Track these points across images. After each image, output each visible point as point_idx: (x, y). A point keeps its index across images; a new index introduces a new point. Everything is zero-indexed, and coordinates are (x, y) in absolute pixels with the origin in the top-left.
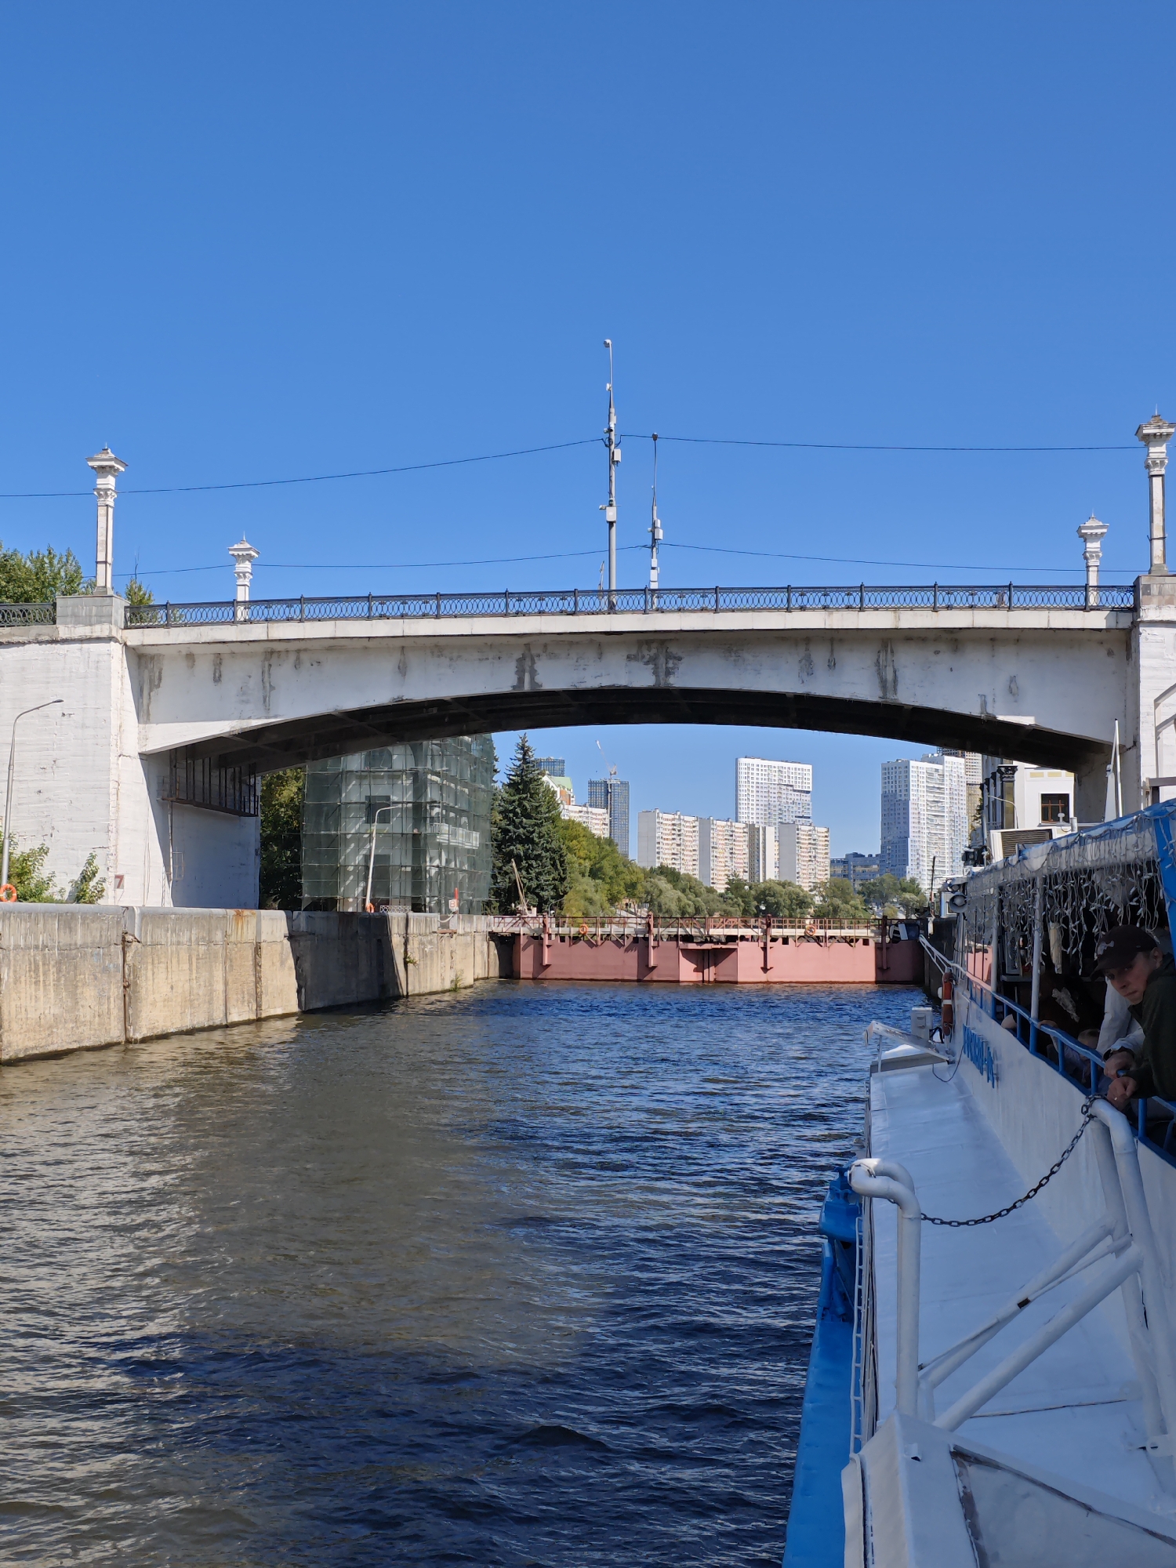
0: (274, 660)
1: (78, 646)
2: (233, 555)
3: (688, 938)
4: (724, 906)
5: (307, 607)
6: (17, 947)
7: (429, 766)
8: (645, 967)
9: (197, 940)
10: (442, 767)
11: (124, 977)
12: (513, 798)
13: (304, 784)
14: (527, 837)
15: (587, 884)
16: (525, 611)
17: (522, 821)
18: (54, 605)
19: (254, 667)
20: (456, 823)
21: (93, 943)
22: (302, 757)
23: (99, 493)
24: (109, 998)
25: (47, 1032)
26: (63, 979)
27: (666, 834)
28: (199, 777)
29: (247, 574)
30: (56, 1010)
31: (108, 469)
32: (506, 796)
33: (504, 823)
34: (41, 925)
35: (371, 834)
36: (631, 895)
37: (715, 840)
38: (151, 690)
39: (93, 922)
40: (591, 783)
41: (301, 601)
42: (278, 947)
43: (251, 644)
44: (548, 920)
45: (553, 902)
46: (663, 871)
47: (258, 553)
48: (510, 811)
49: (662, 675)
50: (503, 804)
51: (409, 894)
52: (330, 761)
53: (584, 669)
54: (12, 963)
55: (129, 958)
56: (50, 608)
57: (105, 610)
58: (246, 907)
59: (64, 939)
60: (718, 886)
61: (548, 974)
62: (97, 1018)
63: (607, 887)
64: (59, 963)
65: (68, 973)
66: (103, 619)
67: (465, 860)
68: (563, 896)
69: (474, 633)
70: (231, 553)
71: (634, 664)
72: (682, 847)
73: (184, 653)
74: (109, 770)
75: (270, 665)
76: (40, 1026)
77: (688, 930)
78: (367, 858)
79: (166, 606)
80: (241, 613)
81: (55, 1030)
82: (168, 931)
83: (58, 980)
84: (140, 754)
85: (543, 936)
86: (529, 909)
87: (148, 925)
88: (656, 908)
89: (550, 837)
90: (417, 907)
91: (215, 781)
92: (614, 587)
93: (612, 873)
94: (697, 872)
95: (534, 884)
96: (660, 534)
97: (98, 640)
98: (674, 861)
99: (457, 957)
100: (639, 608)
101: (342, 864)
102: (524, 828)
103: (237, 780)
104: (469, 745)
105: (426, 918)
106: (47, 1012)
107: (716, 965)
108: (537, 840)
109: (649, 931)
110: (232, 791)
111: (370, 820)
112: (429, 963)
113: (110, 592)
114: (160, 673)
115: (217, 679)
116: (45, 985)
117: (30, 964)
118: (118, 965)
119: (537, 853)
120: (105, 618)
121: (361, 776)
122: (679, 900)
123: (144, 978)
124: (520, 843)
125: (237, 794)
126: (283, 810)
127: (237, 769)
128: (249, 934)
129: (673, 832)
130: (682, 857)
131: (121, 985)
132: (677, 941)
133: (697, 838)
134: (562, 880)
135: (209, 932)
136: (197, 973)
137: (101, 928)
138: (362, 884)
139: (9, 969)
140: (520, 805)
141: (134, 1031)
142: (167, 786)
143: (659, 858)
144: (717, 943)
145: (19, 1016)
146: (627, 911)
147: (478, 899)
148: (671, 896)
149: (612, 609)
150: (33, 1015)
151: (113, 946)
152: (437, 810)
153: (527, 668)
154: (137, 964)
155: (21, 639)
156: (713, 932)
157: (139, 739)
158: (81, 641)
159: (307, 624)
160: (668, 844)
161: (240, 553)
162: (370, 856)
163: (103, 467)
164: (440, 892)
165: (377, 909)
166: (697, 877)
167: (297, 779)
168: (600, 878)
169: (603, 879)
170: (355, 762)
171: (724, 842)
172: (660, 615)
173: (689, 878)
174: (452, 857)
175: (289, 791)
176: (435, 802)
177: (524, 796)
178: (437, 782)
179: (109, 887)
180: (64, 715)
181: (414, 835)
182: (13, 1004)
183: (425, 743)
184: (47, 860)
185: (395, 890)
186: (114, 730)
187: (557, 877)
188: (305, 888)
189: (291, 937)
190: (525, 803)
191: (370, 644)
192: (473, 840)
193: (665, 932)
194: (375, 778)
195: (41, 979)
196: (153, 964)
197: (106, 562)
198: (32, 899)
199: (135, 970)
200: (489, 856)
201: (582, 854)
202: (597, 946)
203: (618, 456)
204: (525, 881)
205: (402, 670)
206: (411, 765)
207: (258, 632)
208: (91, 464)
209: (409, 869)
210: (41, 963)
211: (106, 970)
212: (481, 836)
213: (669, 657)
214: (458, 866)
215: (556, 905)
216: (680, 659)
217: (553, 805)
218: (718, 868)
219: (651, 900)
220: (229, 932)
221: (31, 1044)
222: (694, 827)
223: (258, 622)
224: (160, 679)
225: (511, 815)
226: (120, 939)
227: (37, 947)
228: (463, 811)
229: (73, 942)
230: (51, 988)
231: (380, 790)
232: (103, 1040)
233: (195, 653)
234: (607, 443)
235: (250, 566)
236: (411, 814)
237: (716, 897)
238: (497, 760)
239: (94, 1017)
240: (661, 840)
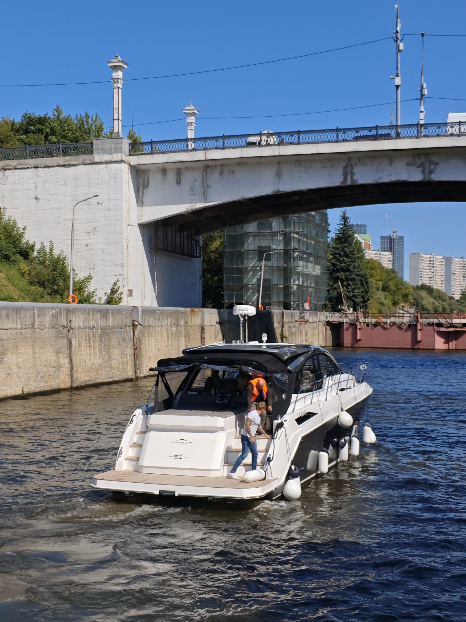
0: (209, 171)
1: (105, 165)
2: (185, 113)
3: (440, 325)
4: (460, 307)
5: (226, 141)
6: (79, 328)
7: (292, 229)
8: (415, 341)
9: (171, 325)
10: (299, 229)
11: (134, 344)
12: (338, 246)
13: (224, 240)
14: (347, 268)
15: (381, 295)
16: (348, 139)
17: (344, 259)
18: (92, 143)
19: (197, 175)
20: (307, 261)
21: (118, 325)
22: (224, 225)
23: (114, 81)
24: (126, 355)
25: (96, 373)
26: (103, 344)
27: (425, 266)
28: (169, 236)
29: (193, 124)
30: (99, 361)
31: (118, 67)
32: (334, 245)
33: (333, 261)
34: (91, 316)
35: (261, 267)
36: (406, 301)
37: (454, 269)
38: (143, 189)
39: (117, 314)
40: (382, 238)
41: (223, 137)
42: (213, 329)
43: (196, 162)
44: (359, 315)
45: (362, 304)
46: (423, 287)
47: (198, 111)
48: (338, 254)
49: (427, 174)
50: (333, 250)
51: (282, 300)
52: (238, 227)
53: (382, 171)
54: (77, 336)
55: (136, 334)
56: (90, 145)
57: (119, 146)
58: (195, 307)
59: (103, 323)
60: (456, 296)
61: (360, 344)
62: (121, 366)
63: (392, 296)
64: (101, 336)
65: (106, 341)
66: (118, 151)
67: (312, 281)
68: (367, 301)
69: (319, 152)
70: (184, 111)
71: (410, 167)
72: (435, 274)
73: (161, 168)
74: (123, 233)
75: (207, 174)
76: (92, 369)
77: (440, 320)
78: (259, 280)
79: (151, 143)
80: (191, 145)
81: (100, 372)
82: (156, 319)
83: (101, 345)
84: (138, 224)
85: (356, 323)
86: (349, 309)
87: (145, 316)
88: (420, 307)
89: (360, 268)
90: (287, 306)
91: (178, 239)
92: (399, 124)
93: (395, 289)
94: (443, 288)
95: (351, 294)
96: (426, 92)
97: (116, 162)
98: (430, 282)
99: (309, 335)
100: (414, 135)
101: (245, 284)
102: (345, 263)
103: (189, 238)
104: (314, 217)
105: (292, 313)
106: (95, 362)
107: (456, 339)
108: (352, 270)
109: (417, 321)
110: (187, 244)
111: (260, 260)
112: (294, 338)
113: (121, 136)
114: (148, 180)
115: (179, 182)
116: (94, 348)
117: (86, 337)
118: (131, 337)
119: (352, 277)
120: (119, 150)
121: (255, 235)
122: (433, 304)
123: (144, 344)
124: (343, 272)
125: (190, 246)
126: (213, 254)
127: (189, 232)
128: (198, 322)
129: (430, 265)
130: (435, 279)
131: (132, 348)
132: (434, 326)
133: (444, 268)
134: (367, 292)
135: (177, 320)
136: (172, 342)
137: (122, 318)
138: (256, 295)
139: (76, 339)
140: (343, 250)
141: (140, 372)
142: (153, 242)
143: (421, 280)
144: (457, 327)
145: (82, 364)
146: (403, 310)
147: (320, 303)
148: (428, 301)
149: (398, 136)
150: (89, 364)
151: (128, 328)
152: (297, 253)
153: (349, 172)
154: (140, 337)
155: (75, 163)
156: (455, 321)
157: (138, 216)
158: (107, 163)
159: (227, 150)
160: (426, 272)
161: (189, 112)
162: (261, 279)
163: (116, 66)
164: (299, 299)
165: (265, 308)
166: (443, 290)
167: (220, 237)
168: (388, 291)
169: (389, 292)
170: (251, 227)
171: (459, 270)
172: (426, 139)
173: (438, 291)
174: (305, 279)
175: (216, 244)
176: (296, 249)
177: (345, 245)
178: (296, 238)
179: (124, 296)
180: (98, 203)
181: (285, 267)
182: (78, 358)
183: (290, 216)
184: (92, 282)
185: (274, 299)
186: (125, 212)
187: (364, 290)
188: (225, 297)
189: (220, 323)
190: (346, 249)
191: (262, 160)
192: (317, 270)
193: (425, 321)
194: (262, 236)
195: (92, 344)
196: (149, 337)
197: (118, 119)
198: (85, 303)
199: (139, 340)
200: (325, 279)
201: (377, 278)
202: (387, 329)
203: (402, 47)
204: (346, 293)
205: (279, 175)
206: (282, 228)
207: (200, 156)
208: (109, 65)
209: (282, 286)
210: (91, 336)
211: (125, 340)
212: (322, 268)
213: (431, 163)
214: (309, 285)
215: (363, 306)
216: (437, 164)
217: (360, 250)
218: (456, 286)
219: (417, 304)
220: (188, 320)
221: (88, 379)
222: (442, 262)
223: (200, 150)
224: (148, 183)
225: (338, 256)
226: (132, 323)
227: (89, 328)
228: (311, 254)
229: (108, 325)
230: (97, 350)
231: (265, 243)
232: (124, 377)
233: (166, 168)
234: (395, 40)
235: (194, 119)
236: (282, 256)
237: (455, 302)
238: (329, 225)
239: (119, 365)
240: (422, 270)
